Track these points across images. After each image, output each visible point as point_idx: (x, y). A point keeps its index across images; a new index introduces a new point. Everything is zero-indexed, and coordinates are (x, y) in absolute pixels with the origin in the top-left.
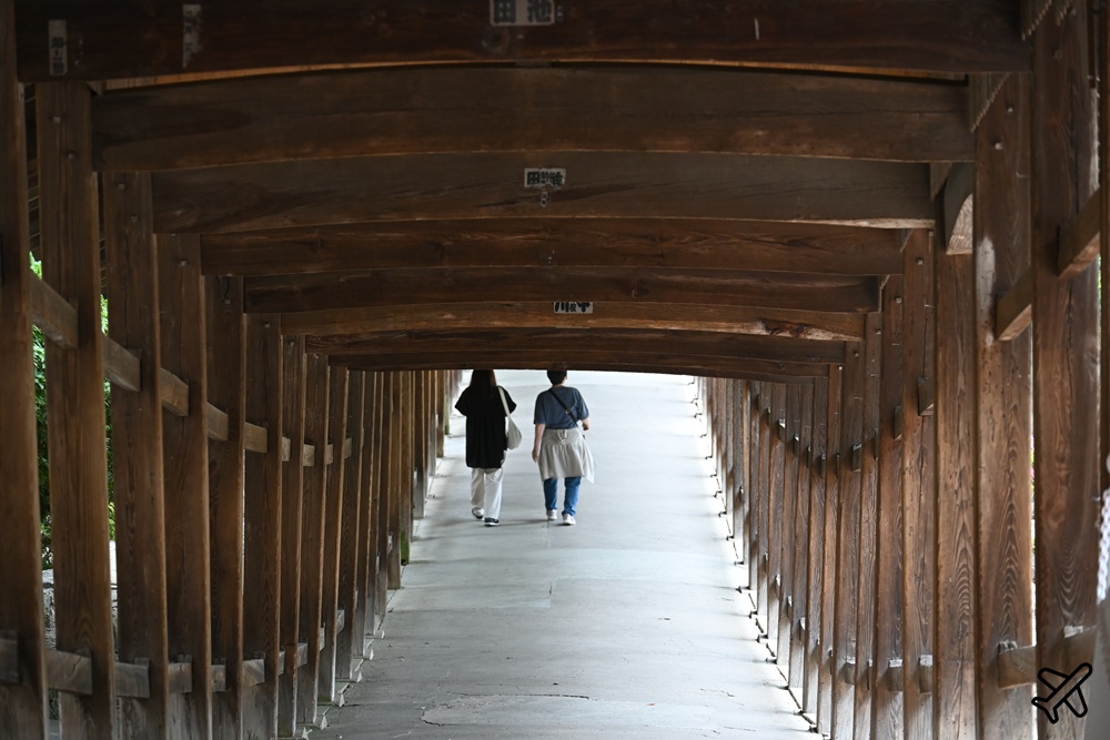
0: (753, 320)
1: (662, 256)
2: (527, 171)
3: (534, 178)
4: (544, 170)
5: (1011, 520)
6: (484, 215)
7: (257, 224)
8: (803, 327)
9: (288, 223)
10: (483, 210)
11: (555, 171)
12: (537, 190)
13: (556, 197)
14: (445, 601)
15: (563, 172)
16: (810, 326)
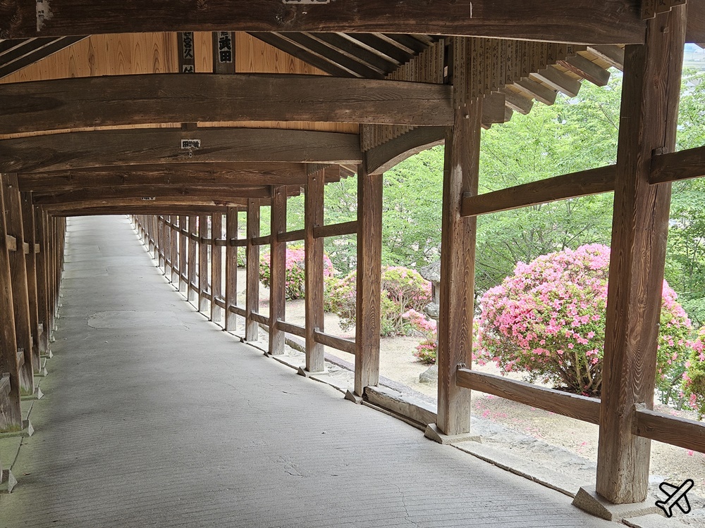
0: (211, 201)
1: (214, 179)
2: (182, 141)
3: (186, 144)
4: (190, 140)
5: (465, 305)
6: (163, 161)
7: (53, 168)
8: (227, 203)
9: (68, 167)
10: (162, 159)
11: (195, 140)
12: (187, 149)
13: (196, 153)
14: (78, 275)
15: (199, 142)
16: (229, 202)
